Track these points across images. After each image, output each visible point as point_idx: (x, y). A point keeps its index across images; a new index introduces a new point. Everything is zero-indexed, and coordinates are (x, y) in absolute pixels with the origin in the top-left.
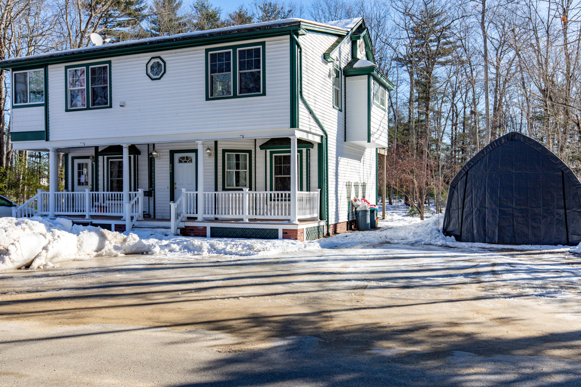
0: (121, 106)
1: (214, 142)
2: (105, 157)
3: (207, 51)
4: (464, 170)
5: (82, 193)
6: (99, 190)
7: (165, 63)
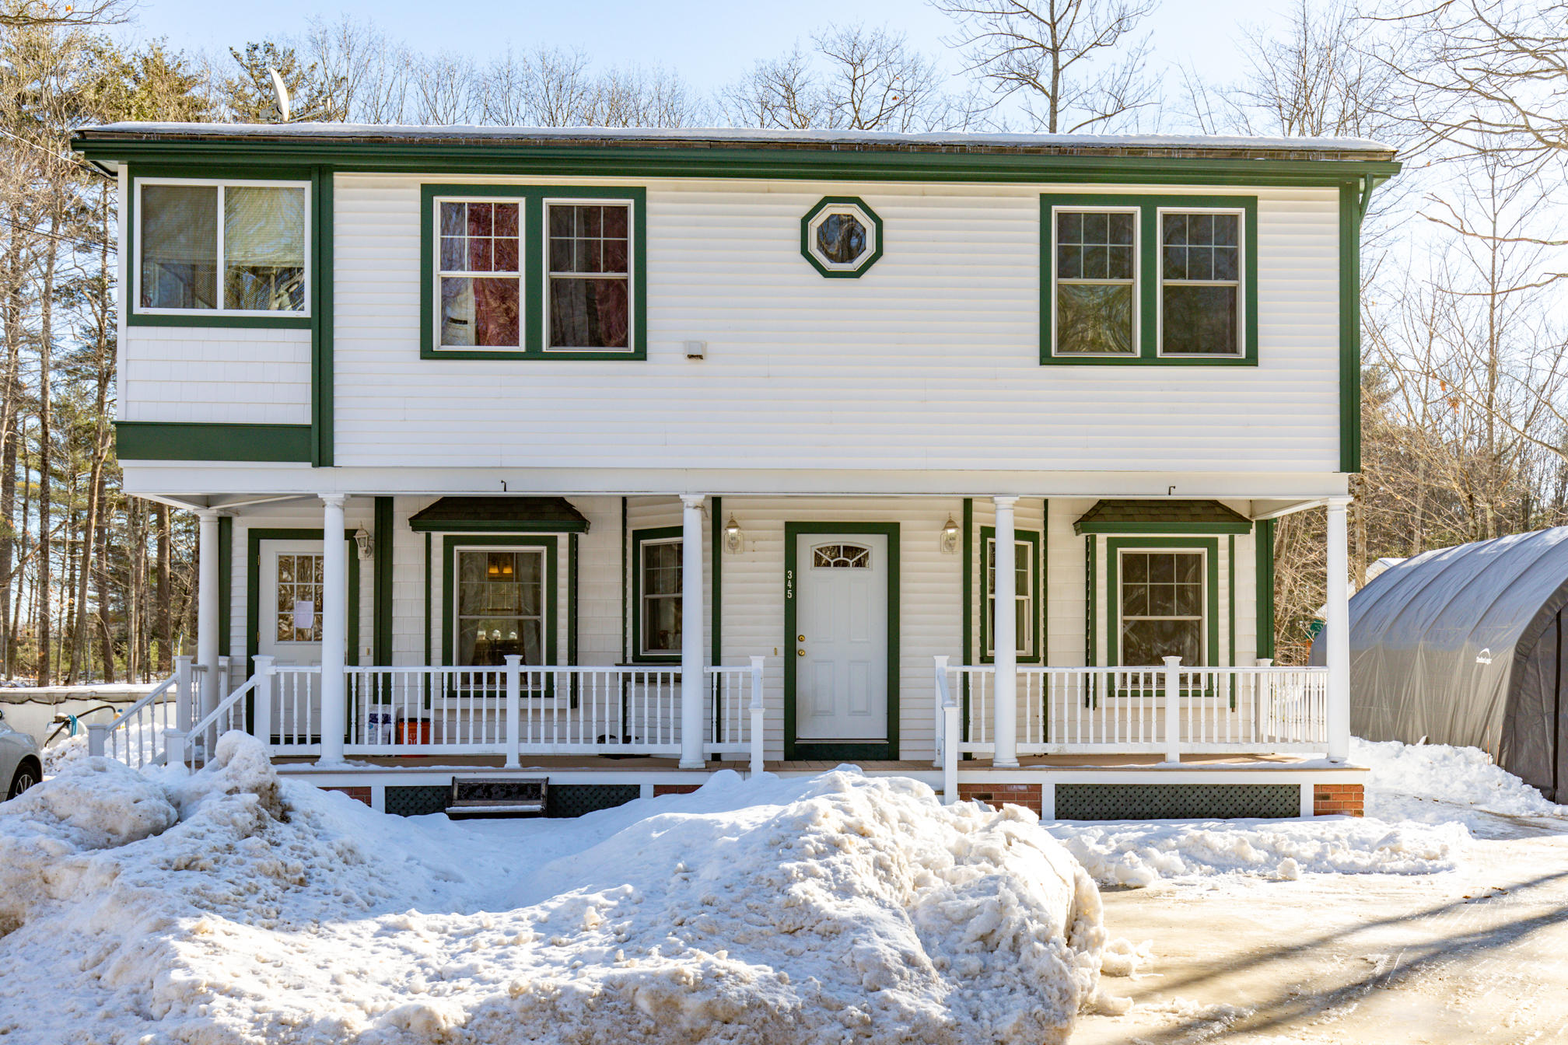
0: (691, 357)
1: (960, 504)
2: (438, 537)
3: (1047, 201)
4: (1551, 609)
5: (308, 670)
6: (394, 661)
7: (879, 223)
